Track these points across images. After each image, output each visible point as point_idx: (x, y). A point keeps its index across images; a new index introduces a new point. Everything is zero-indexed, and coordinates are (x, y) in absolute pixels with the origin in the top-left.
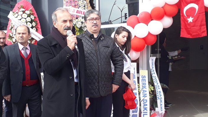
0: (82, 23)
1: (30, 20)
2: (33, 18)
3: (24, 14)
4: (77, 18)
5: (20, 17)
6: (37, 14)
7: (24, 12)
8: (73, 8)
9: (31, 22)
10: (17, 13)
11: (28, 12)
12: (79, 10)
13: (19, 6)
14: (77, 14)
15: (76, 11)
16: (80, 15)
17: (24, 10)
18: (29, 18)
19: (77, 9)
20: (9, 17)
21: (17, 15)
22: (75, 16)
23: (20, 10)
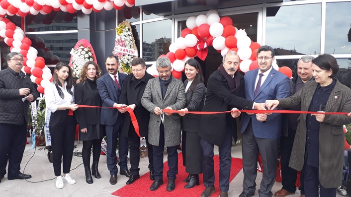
0: (128, 59)
1: (88, 57)
2: (91, 55)
3: (83, 51)
4: (124, 56)
5: (79, 54)
6: (94, 51)
7: (83, 49)
8: (121, 47)
9: (89, 58)
10: (77, 50)
11: (86, 50)
12: (126, 48)
13: (80, 44)
14: (124, 52)
15: (123, 50)
16: (126, 53)
17: (83, 47)
18: (87, 54)
19: (124, 48)
20: (71, 53)
21: (77, 52)
22: (122, 54)
23: (80, 48)
